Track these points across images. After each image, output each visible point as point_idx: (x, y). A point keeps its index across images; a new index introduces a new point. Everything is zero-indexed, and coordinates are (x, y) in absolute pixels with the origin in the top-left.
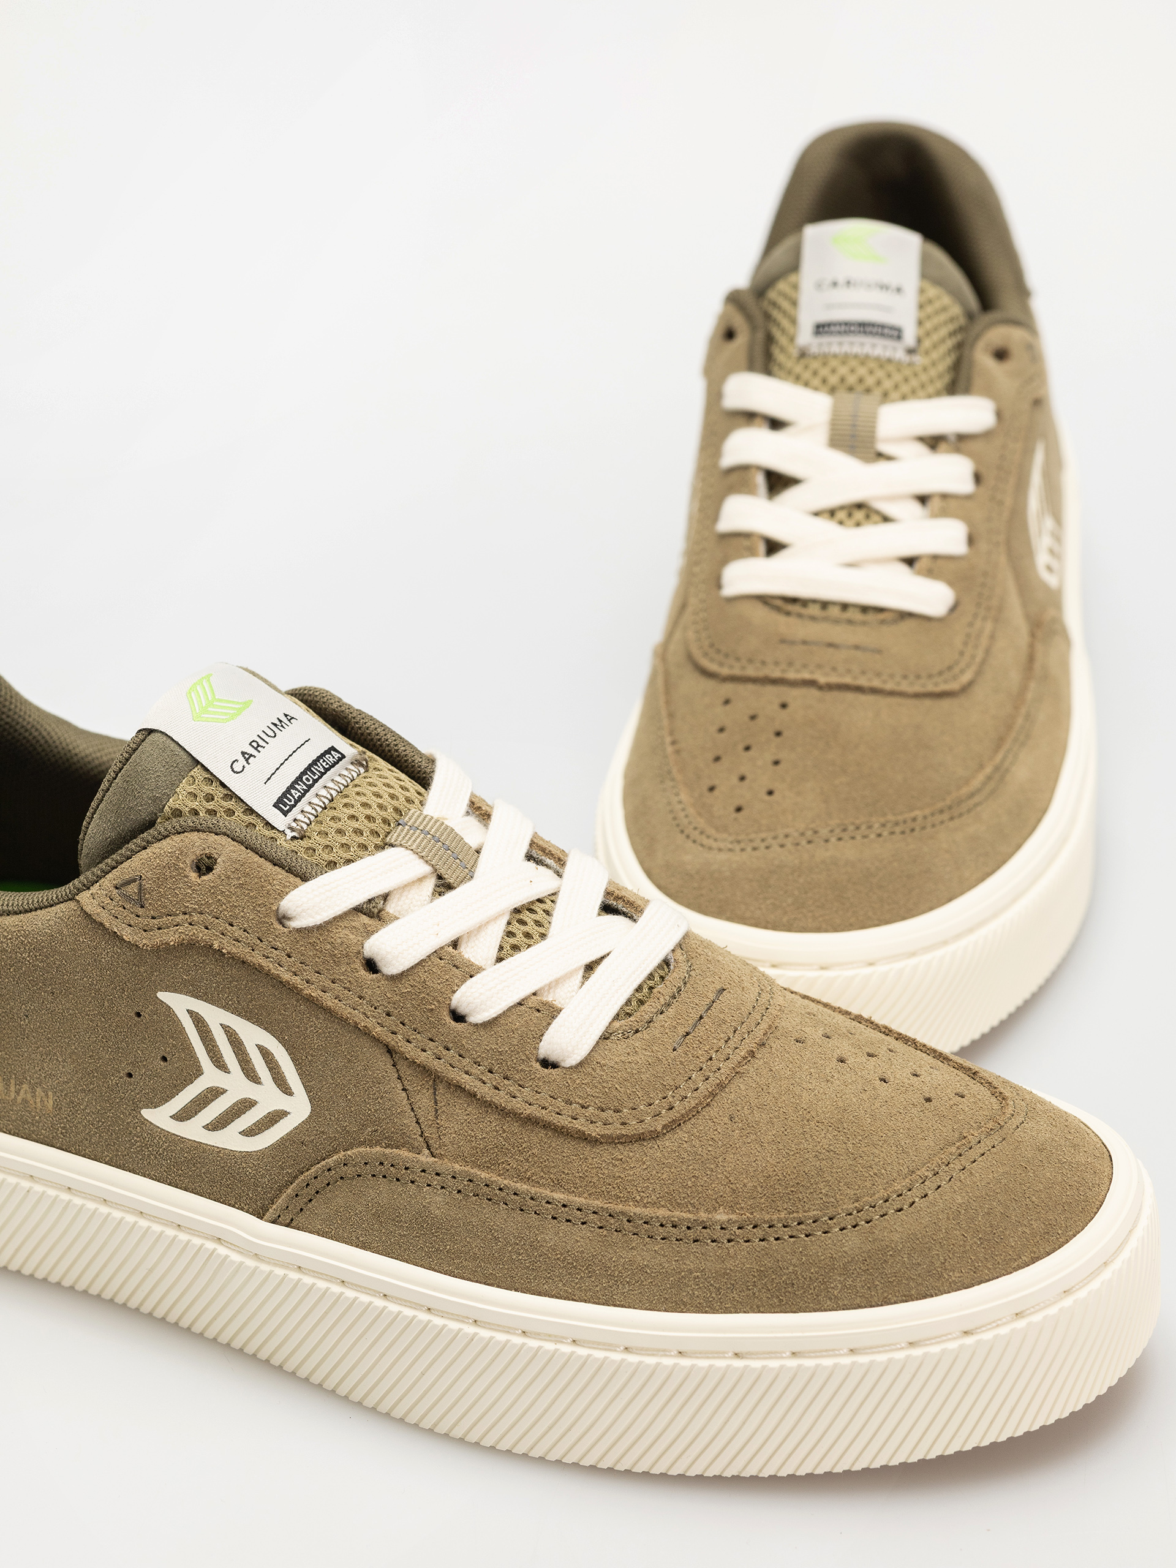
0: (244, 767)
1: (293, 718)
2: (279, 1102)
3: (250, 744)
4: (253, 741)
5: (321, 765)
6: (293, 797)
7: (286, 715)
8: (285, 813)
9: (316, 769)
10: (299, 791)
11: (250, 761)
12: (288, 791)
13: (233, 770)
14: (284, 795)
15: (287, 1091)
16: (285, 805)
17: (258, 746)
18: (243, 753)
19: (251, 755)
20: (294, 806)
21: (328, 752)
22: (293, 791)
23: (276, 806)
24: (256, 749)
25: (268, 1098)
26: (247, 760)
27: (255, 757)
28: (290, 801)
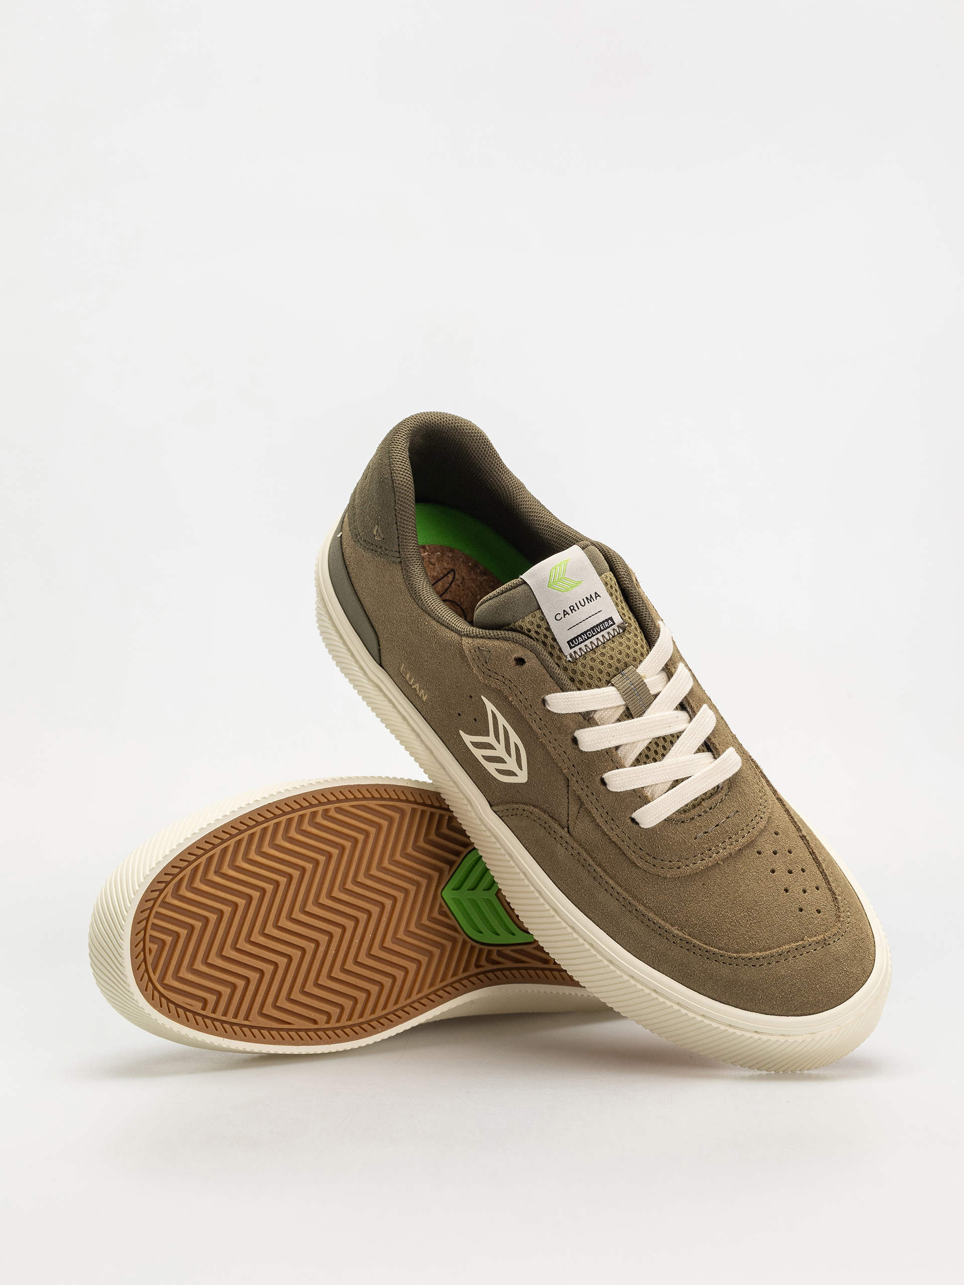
0: (561, 618)
1: (599, 596)
2: (515, 769)
3: (570, 607)
4: (572, 606)
5: (600, 628)
6: (578, 641)
7: (596, 593)
8: (571, 648)
9: (596, 630)
10: (583, 639)
11: (566, 616)
12: (577, 637)
13: (555, 618)
14: (574, 639)
15: (520, 767)
16: (573, 643)
17: (573, 609)
18: (564, 611)
19: (568, 613)
20: (577, 645)
21: (607, 620)
22: (580, 638)
23: (568, 642)
24: (571, 610)
25: (511, 765)
26: (564, 615)
27: (569, 615)
28: (576, 642)
